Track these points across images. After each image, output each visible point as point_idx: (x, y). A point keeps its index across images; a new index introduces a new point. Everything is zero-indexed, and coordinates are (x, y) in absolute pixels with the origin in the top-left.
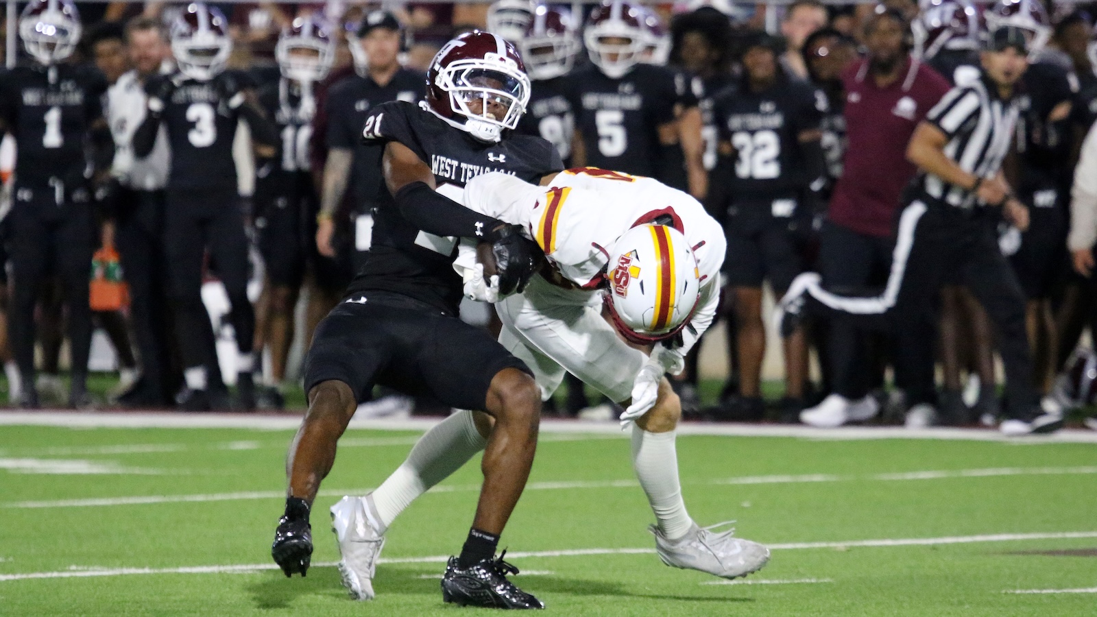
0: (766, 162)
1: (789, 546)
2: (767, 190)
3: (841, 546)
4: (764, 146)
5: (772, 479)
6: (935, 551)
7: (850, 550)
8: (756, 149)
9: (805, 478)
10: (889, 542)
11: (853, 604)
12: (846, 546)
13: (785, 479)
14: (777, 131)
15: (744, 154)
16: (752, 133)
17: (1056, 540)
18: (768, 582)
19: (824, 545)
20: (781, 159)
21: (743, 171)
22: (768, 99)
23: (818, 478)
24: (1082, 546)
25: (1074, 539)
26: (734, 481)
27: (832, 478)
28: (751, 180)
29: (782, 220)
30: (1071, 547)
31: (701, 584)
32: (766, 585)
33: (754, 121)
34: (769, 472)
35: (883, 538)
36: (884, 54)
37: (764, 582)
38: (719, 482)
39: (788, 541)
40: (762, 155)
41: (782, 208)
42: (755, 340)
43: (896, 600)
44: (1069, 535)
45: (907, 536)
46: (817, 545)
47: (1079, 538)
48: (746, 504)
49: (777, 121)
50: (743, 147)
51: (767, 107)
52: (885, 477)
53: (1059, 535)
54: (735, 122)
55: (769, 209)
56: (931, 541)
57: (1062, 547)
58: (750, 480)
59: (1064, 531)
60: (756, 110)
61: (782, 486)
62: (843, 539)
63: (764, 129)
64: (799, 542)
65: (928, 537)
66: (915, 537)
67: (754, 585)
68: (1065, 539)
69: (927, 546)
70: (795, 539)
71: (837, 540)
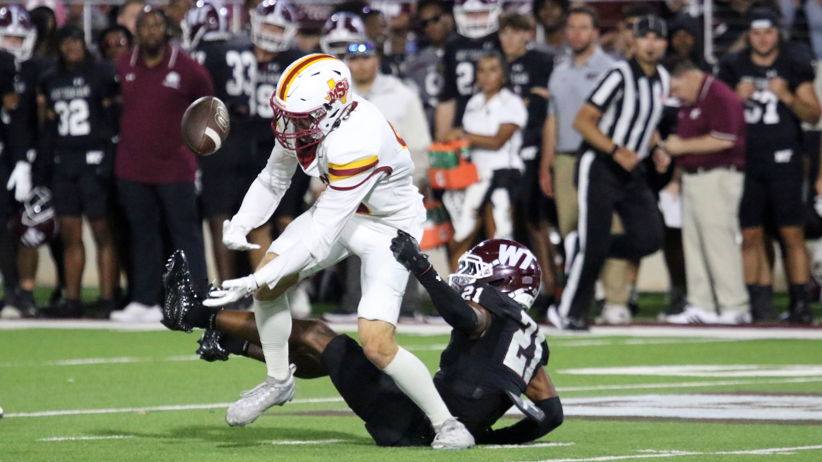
0: (80, 123)
1: (103, 411)
2: (82, 144)
3: (142, 410)
4: (77, 111)
5: (90, 361)
6: (212, 414)
7: (148, 413)
8: (71, 113)
9: (115, 360)
10: (178, 407)
11: (151, 454)
12: (146, 411)
13: (102, 361)
14: (87, 99)
15: (64, 118)
16: (68, 101)
17: (303, 404)
18: (87, 438)
19: (129, 410)
20: (90, 119)
21: (63, 130)
22: (78, 76)
23: (125, 360)
24: (320, 409)
25: (315, 404)
26: (62, 363)
27: (135, 360)
28: (69, 136)
29: (93, 166)
30: (312, 409)
31: (37, 440)
32: (85, 440)
33: (69, 92)
34: (88, 356)
35: (174, 404)
36: (152, 42)
37: (84, 438)
38: (50, 363)
39: (103, 407)
40: (76, 118)
41: (93, 158)
42: (77, 256)
43: (183, 450)
44: (311, 401)
45: (191, 403)
46: (124, 410)
47: (319, 403)
48: (71, 380)
49: (85, 91)
50: (62, 112)
51: (78, 81)
52: (175, 358)
53: (304, 401)
54: (56, 94)
55: (84, 158)
56: (209, 406)
57: (306, 410)
58: (74, 362)
59: (308, 397)
60: (70, 84)
61: (97, 366)
62: (143, 405)
63: (77, 98)
64: (110, 408)
65: (206, 403)
66: (197, 403)
67: (76, 441)
68: (308, 404)
69: (207, 409)
70: (108, 405)
71: (139, 406)
